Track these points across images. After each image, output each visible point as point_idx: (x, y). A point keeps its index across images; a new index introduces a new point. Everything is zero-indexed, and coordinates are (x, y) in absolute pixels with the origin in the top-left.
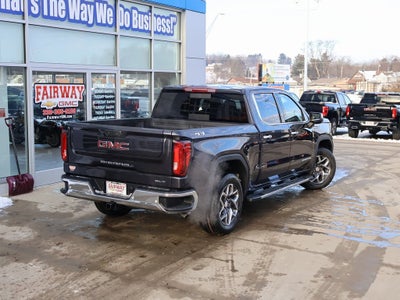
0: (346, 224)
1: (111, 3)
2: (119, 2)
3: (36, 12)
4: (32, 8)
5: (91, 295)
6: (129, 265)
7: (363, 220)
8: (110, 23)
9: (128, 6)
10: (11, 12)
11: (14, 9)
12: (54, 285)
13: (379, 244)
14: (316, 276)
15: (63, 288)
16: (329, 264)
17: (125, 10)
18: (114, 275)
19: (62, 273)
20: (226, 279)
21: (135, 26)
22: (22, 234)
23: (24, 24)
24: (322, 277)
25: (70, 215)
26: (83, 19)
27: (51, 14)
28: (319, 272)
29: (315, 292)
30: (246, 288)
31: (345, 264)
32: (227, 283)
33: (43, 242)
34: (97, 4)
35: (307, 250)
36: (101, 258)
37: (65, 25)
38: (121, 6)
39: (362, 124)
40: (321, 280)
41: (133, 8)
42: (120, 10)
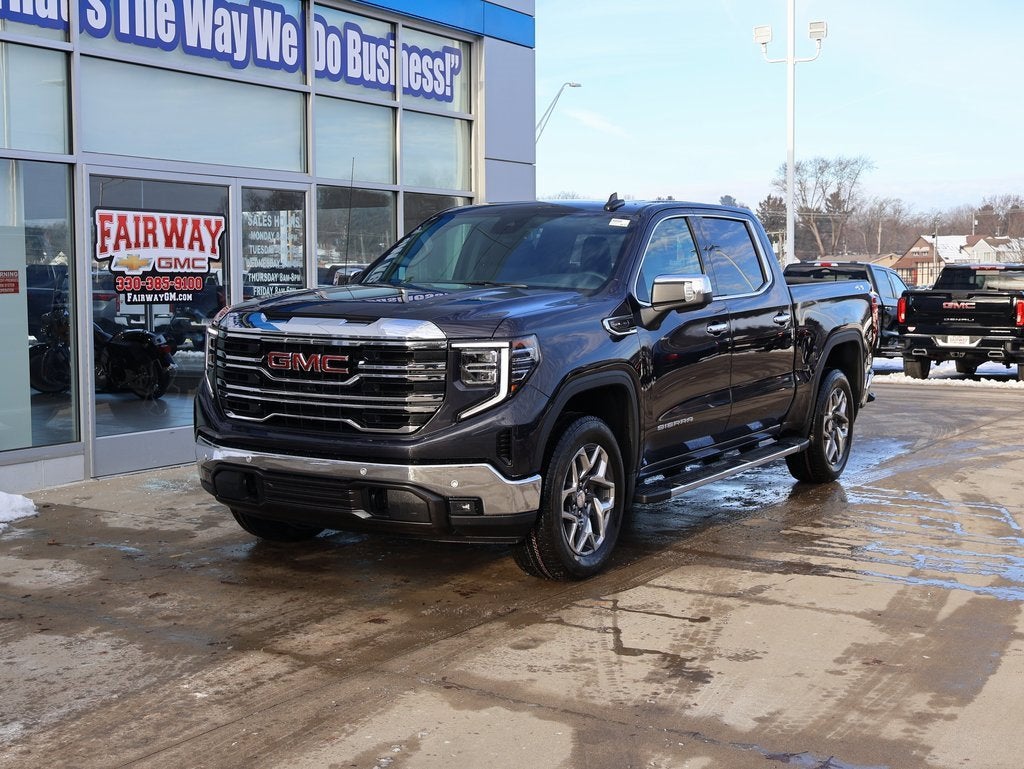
0: (913, 552)
1: (294, 10)
2: (313, 10)
3: (99, 24)
4: (90, 14)
5: (240, 704)
6: (342, 638)
7: (957, 544)
8: (291, 60)
9: (336, 19)
10: (34, 20)
11: (42, 13)
12: (141, 683)
13: (1003, 593)
14: (838, 661)
15: (167, 688)
16: (874, 636)
17: (330, 30)
18: (303, 660)
19: (165, 655)
20: (602, 669)
21: (353, 73)
22: (60, 575)
23: (68, 54)
24: (857, 663)
25: (188, 535)
26: (220, 48)
27: (140, 32)
28: (848, 652)
29: (841, 694)
30: (654, 686)
31: (918, 636)
32: (603, 678)
33: (115, 592)
34: (257, 11)
35: (812, 606)
36: (267, 624)
37: (175, 59)
38: (319, 18)
39: (940, 343)
40: (854, 670)
41: (349, 26)
42: (315, 28)
